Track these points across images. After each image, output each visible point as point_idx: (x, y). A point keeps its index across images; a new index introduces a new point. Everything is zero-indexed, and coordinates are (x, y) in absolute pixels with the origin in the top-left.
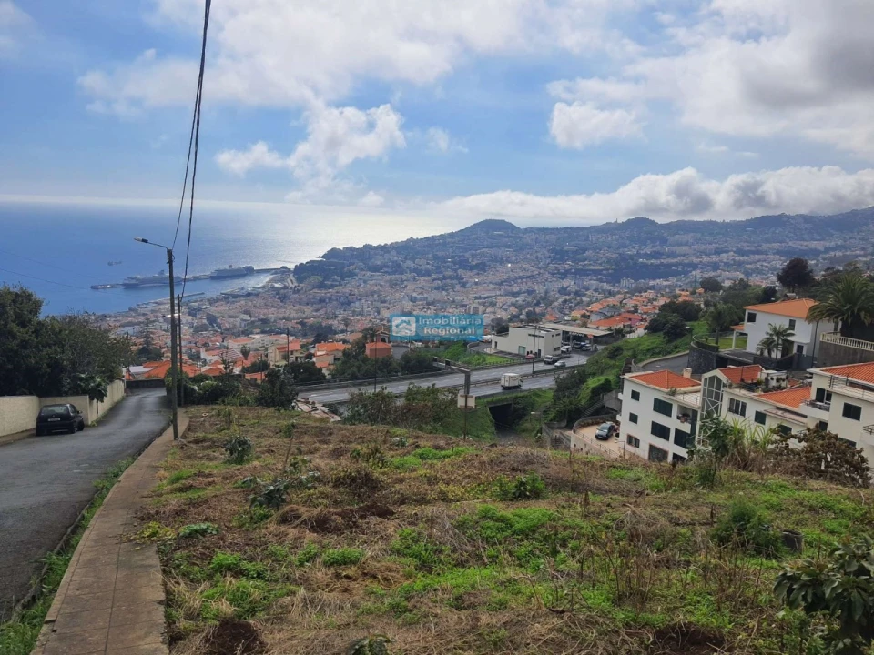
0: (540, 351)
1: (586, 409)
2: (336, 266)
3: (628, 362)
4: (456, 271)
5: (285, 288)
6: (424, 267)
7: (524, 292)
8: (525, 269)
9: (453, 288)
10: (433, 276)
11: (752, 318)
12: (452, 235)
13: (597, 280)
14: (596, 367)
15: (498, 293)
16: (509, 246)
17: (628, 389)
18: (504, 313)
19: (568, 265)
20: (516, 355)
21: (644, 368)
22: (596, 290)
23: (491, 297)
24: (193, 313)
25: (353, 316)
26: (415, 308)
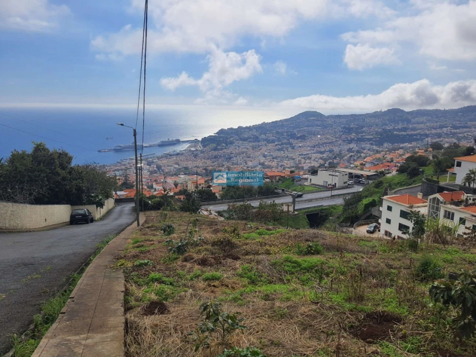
0: (335, 184)
1: (361, 216)
2: (224, 138)
3: (386, 190)
6: (271, 138)
7: (328, 151)
8: (328, 139)
9: (287, 149)
10: (276, 143)
11: (459, 165)
12: (286, 120)
13: (370, 144)
14: (367, 193)
15: (312, 152)
16: (319, 126)
17: (385, 204)
18: (316, 163)
19: (353, 135)
20: (322, 186)
21: (395, 193)
22: (369, 150)
23: (308, 154)
24: (149, 164)
25: (233, 165)
26: (266, 160)
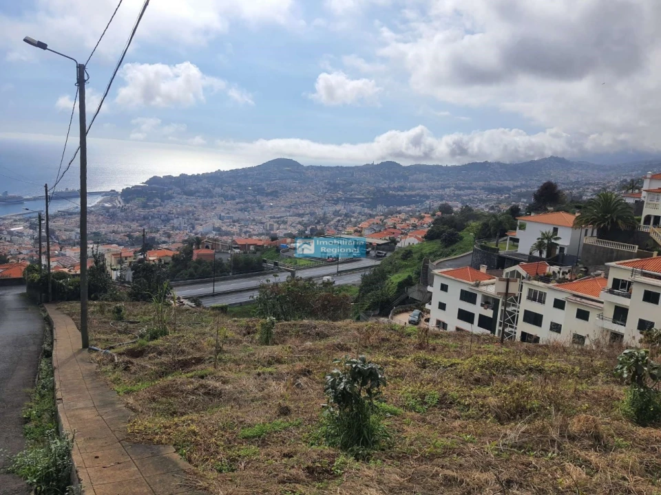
1: (394, 299)
2: (159, 189)
3: (426, 261)
4: (255, 196)
5: (114, 207)
6: (230, 193)
7: (308, 214)
8: (308, 197)
9: (253, 210)
10: (237, 200)
11: (523, 227)
12: (251, 169)
13: (361, 205)
14: (390, 267)
15: (288, 214)
16: (295, 179)
18: (293, 229)
19: (340, 194)
20: (319, 259)
21: (437, 266)
22: (360, 213)
23: (283, 217)
24: (32, 226)
25: (173, 230)
26: (223, 224)
